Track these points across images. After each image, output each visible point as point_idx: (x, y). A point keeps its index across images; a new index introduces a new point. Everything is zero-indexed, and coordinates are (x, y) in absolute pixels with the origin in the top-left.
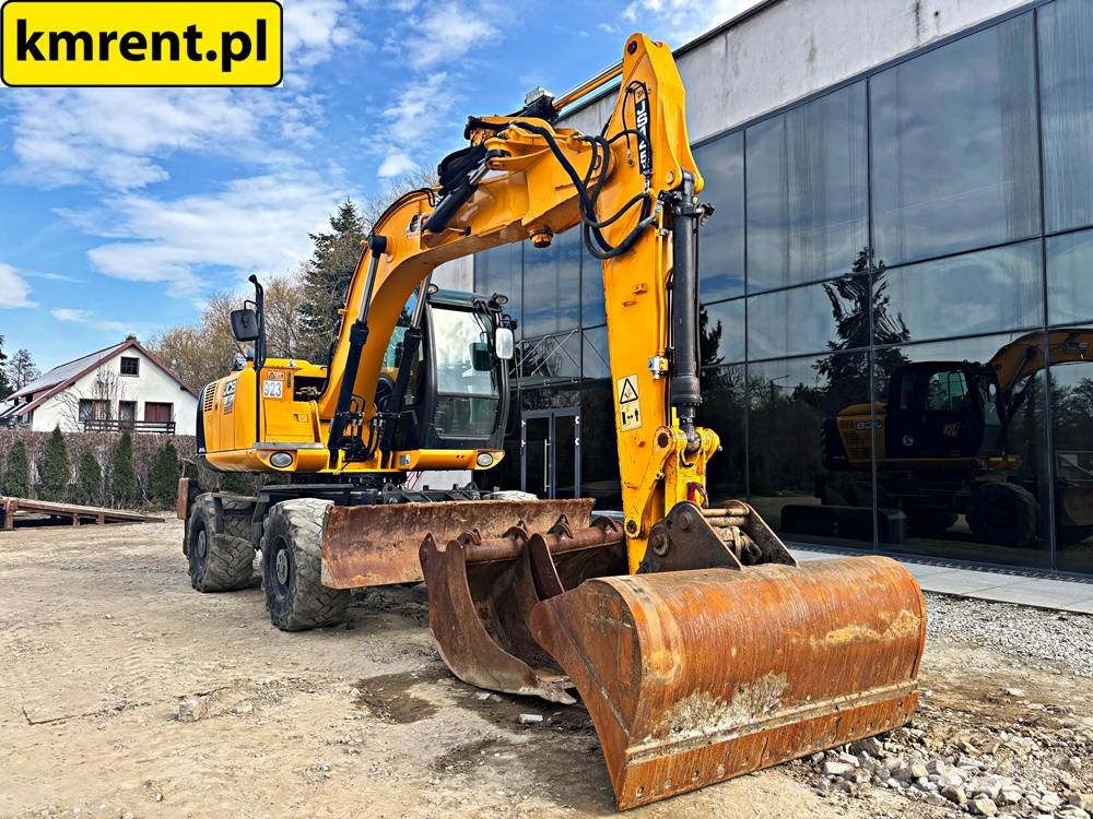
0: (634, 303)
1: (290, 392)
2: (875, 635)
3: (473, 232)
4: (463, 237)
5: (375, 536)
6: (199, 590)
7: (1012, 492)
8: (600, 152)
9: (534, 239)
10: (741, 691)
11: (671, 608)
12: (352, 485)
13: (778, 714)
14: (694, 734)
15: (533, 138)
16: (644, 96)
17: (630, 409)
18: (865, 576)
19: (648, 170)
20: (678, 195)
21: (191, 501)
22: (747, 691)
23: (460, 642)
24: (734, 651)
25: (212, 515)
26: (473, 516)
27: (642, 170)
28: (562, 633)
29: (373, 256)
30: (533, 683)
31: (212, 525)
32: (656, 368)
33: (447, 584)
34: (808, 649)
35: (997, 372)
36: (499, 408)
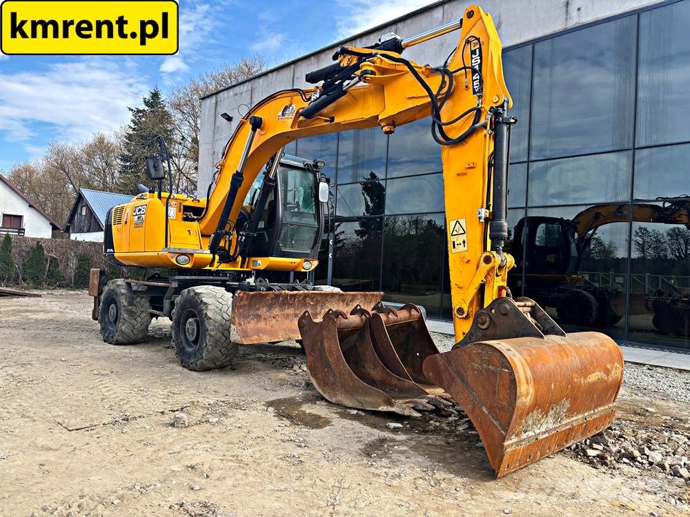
0: (465, 174)
1: (181, 215)
2: (605, 377)
3: (336, 120)
4: (328, 123)
5: (263, 311)
6: (110, 343)
7: (584, 295)
8: (447, 79)
9: (384, 129)
10: (552, 409)
11: (526, 360)
12: (228, 278)
13: (564, 423)
14: (531, 434)
15: (395, 65)
16: (478, 46)
17: (460, 239)
18: (598, 344)
19: (479, 93)
20: (501, 110)
21: (102, 284)
22: (555, 409)
23: (331, 379)
24: (553, 385)
25: (123, 294)
26: (317, 300)
27: (474, 93)
28: (450, 374)
29: (253, 129)
30: (391, 405)
31: (124, 301)
32: (483, 215)
33: (322, 343)
34: (580, 386)
35: (578, 226)
36: (317, 233)
